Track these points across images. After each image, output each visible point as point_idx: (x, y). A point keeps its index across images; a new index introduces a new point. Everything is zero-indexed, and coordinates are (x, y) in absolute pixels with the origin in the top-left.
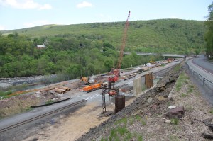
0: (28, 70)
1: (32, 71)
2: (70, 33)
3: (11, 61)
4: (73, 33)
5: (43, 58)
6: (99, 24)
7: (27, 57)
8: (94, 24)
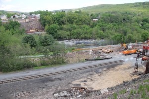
0: (86, 35)
1: (88, 36)
2: (117, 10)
3: (76, 28)
4: (119, 10)
5: (96, 28)
6: (140, 3)
7: (86, 26)
8: (136, 4)
